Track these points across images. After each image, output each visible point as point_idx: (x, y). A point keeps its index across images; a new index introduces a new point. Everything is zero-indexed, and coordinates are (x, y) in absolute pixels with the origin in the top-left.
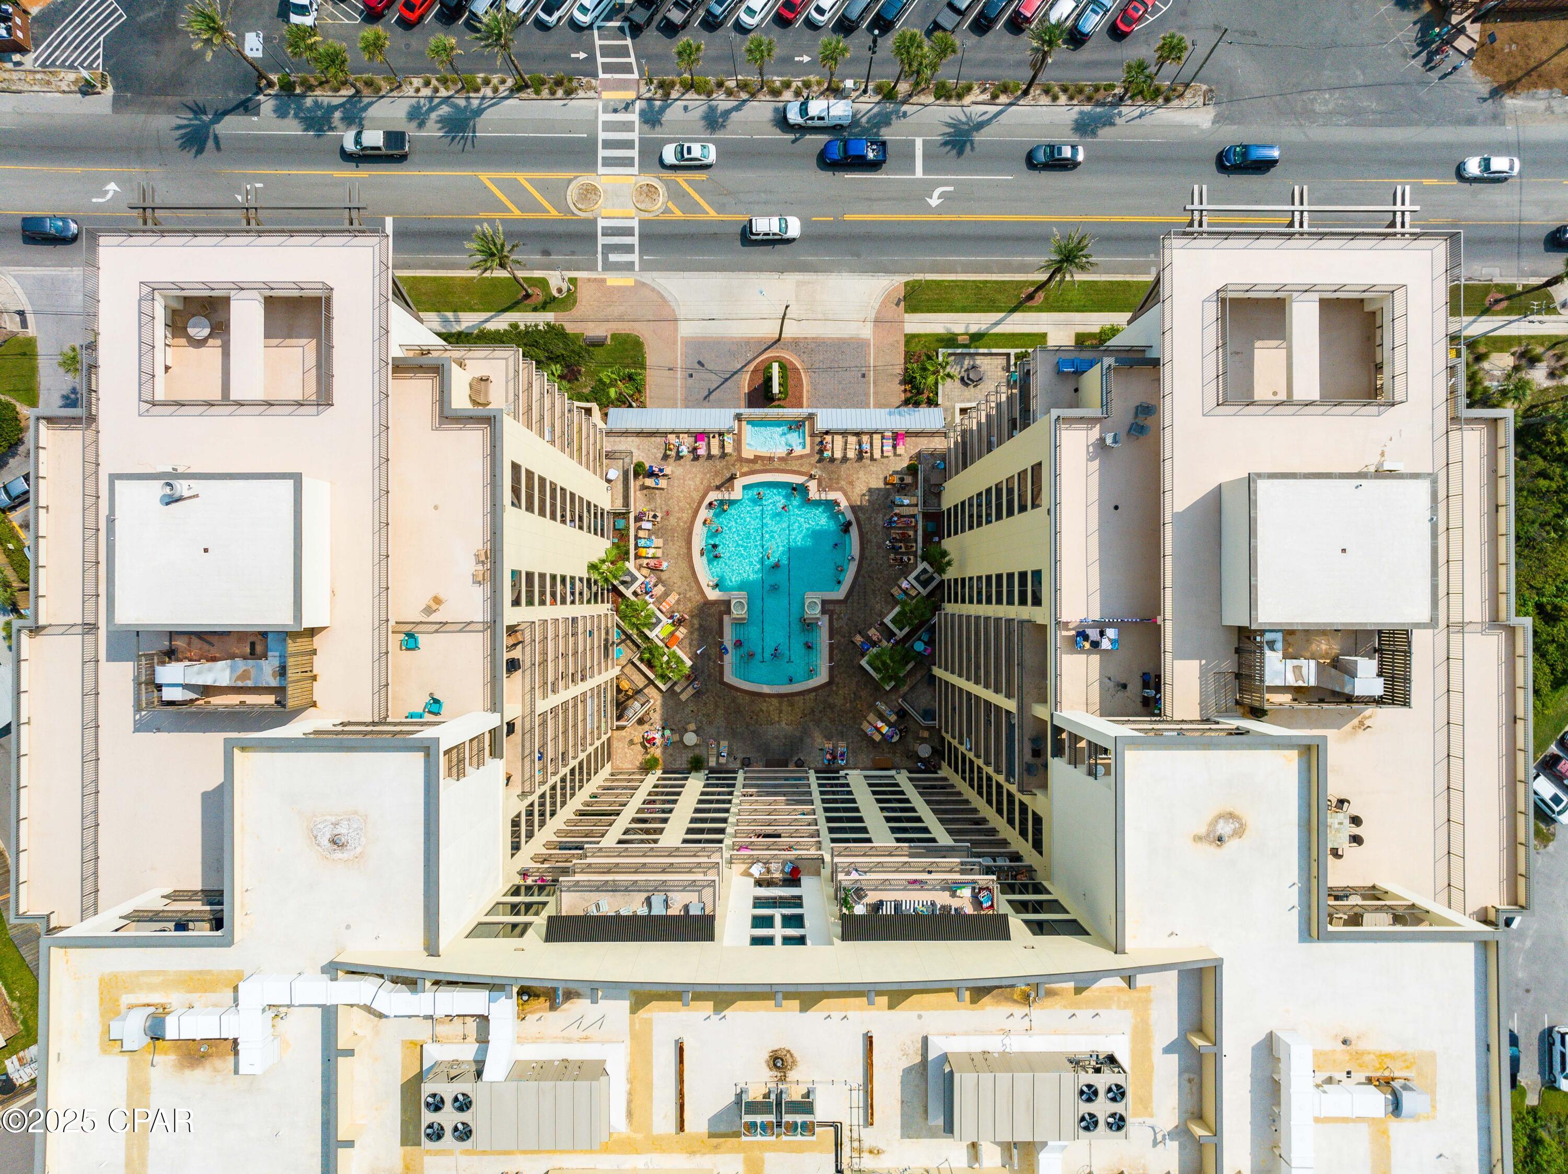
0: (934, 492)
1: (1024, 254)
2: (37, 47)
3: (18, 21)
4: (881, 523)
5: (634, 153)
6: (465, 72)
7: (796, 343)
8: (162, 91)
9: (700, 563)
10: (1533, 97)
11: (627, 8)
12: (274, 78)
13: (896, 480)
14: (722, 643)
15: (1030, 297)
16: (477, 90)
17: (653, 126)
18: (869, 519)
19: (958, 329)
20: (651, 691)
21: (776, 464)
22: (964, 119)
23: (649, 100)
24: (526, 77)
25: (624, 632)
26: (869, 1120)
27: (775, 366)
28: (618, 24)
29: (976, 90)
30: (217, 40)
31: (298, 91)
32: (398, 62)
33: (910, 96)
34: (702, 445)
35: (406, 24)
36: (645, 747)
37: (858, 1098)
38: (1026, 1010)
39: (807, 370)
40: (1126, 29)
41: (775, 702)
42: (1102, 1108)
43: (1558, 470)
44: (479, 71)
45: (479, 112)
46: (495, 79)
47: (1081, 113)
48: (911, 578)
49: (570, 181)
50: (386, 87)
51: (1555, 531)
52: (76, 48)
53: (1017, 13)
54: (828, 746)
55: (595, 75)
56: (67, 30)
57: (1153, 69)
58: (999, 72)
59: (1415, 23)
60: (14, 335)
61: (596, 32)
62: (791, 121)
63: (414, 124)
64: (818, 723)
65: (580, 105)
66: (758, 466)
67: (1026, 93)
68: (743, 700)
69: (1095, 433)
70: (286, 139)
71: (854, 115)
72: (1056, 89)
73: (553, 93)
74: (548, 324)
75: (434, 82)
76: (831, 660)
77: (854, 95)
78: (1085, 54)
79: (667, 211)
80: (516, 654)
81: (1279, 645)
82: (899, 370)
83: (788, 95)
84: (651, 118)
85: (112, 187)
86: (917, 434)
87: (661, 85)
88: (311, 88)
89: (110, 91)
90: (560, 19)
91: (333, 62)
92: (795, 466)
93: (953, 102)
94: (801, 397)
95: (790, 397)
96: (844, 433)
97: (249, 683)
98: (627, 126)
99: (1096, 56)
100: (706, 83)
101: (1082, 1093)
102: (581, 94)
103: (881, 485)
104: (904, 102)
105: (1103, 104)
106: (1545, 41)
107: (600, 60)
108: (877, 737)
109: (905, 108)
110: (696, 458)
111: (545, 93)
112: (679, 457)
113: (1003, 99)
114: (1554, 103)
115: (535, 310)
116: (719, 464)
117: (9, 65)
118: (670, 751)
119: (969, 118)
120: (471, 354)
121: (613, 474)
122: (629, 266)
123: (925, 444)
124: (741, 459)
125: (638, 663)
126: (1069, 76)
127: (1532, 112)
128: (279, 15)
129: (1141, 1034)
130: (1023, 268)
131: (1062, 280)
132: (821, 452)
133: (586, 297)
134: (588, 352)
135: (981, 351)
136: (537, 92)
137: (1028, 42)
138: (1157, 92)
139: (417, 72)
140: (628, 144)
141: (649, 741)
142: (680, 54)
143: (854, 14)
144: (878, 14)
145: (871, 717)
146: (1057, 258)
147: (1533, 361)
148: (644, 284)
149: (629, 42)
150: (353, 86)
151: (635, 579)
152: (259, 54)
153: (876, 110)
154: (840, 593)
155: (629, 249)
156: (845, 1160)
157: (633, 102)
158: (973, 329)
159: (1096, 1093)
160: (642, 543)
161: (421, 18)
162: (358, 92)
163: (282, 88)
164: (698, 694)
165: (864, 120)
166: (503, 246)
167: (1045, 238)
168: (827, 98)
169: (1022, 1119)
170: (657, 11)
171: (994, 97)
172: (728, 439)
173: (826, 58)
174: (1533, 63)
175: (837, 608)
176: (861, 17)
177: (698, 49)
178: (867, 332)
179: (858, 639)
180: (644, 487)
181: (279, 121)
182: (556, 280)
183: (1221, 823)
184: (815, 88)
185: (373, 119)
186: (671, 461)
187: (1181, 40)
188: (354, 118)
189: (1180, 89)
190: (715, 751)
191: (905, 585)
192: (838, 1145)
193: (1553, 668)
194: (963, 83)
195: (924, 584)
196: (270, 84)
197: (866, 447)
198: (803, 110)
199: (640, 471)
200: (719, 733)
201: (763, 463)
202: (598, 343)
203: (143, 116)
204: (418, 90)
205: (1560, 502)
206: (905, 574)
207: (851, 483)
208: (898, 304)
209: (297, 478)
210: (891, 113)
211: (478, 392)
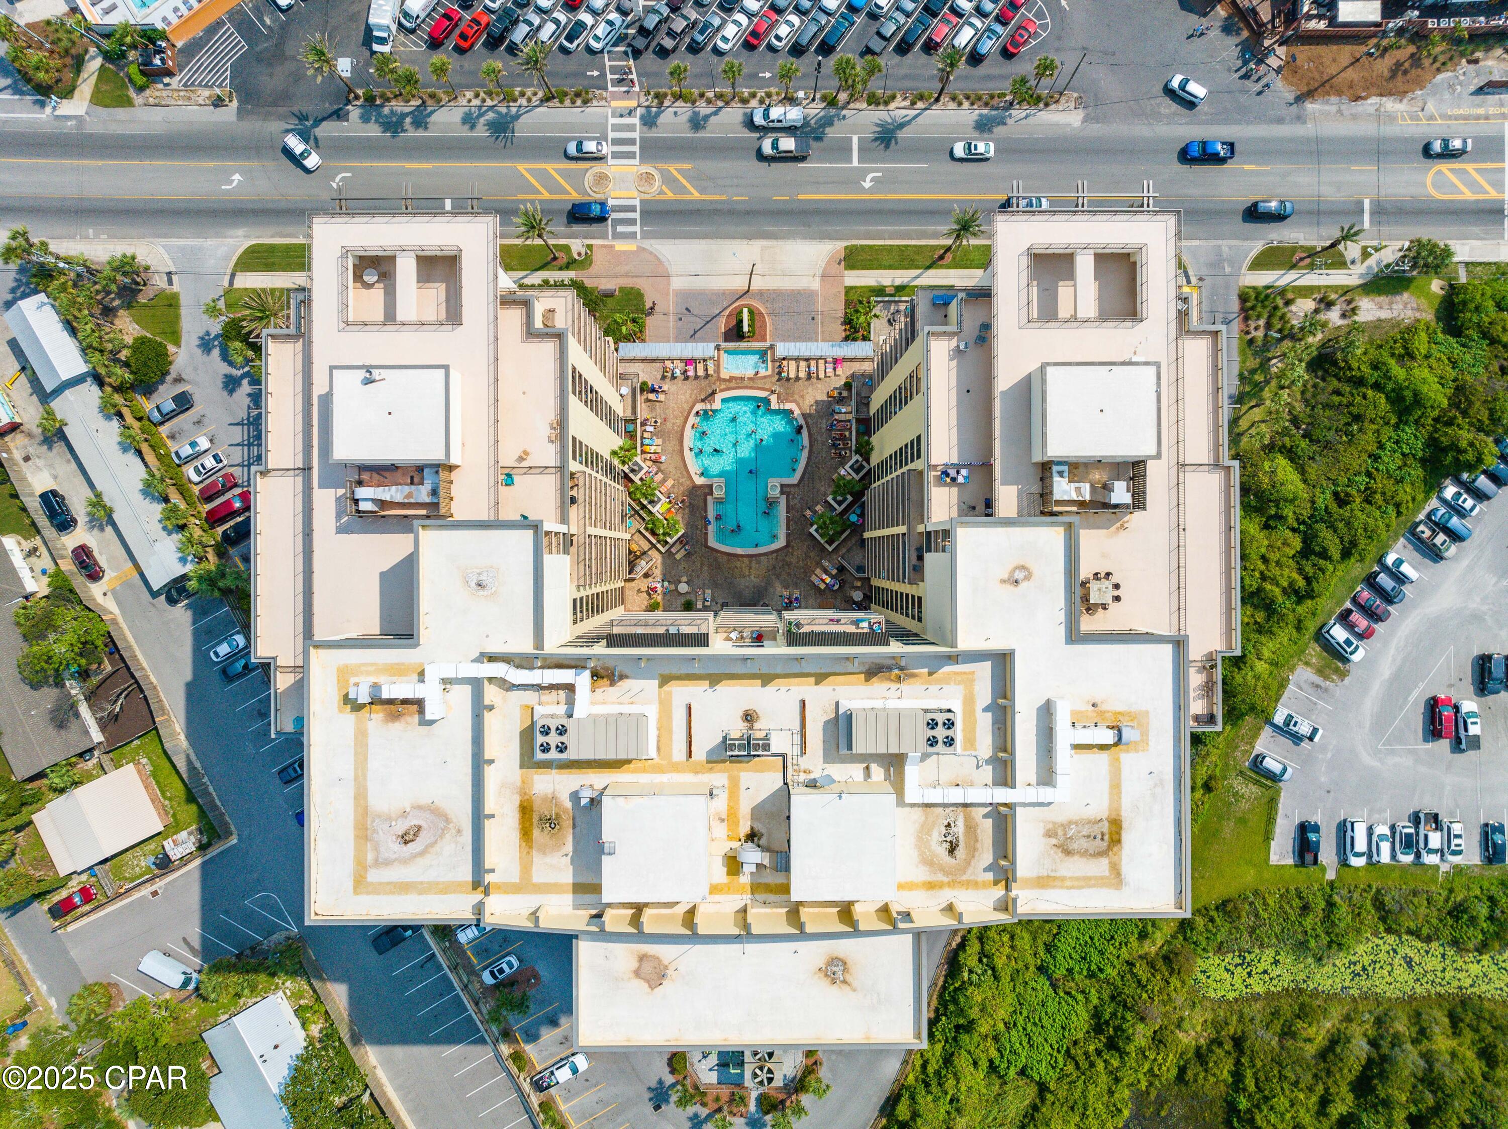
0: (864, 402)
1: (935, 224)
2: (181, 71)
3: (169, 53)
4: (824, 426)
5: (636, 149)
6: (507, 86)
7: (761, 294)
8: (275, 104)
9: (689, 457)
10: (1327, 103)
11: (630, 37)
12: (360, 92)
13: (836, 394)
14: (706, 517)
15: (941, 258)
16: (515, 101)
17: (651, 127)
18: (816, 423)
19: (886, 282)
20: (653, 553)
21: (746, 383)
22: (890, 121)
23: (648, 107)
24: (553, 90)
25: (633, 509)
26: (803, 752)
27: (745, 310)
28: (623, 49)
29: (899, 98)
30: (326, 69)
31: (378, 102)
32: (456, 79)
33: (848, 103)
34: (691, 369)
35: (460, 51)
36: (649, 594)
37: (797, 739)
38: (898, 685)
39: (769, 314)
40: (1015, 51)
41: (746, 560)
42: (940, 733)
43: (1348, 389)
44: (518, 86)
45: (517, 117)
46: (529, 92)
47: (980, 115)
48: (847, 467)
49: (587, 170)
50: (445, 98)
51: (1346, 435)
52: (210, 72)
53: (930, 39)
54: (786, 593)
55: (605, 89)
56: (203, 58)
57: (1033, 83)
58: (919, 85)
59: (1237, 46)
60: (163, 290)
61: (606, 55)
62: (757, 124)
63: (467, 127)
64: (778, 576)
65: (594, 111)
66: (732, 384)
67: (937, 100)
68: (722, 559)
69: (954, 343)
70: (368, 139)
71: (805, 118)
72: (961, 97)
73: (573, 102)
74: (572, 280)
75: (482, 95)
76: (788, 529)
77: (805, 102)
78: (983, 70)
79: (661, 192)
80: (574, 493)
81: (1066, 474)
82: (841, 314)
83: (754, 103)
84: (649, 121)
85: (237, 177)
86: (851, 360)
87: (657, 96)
88: (388, 100)
89: (235, 103)
90: (578, 45)
91: (409, 81)
92: (760, 384)
93: (881, 107)
94: (765, 335)
95: (756, 333)
96: (797, 359)
97: (412, 501)
98: (631, 128)
99: (992, 71)
100: (691, 94)
101: (928, 724)
102: (595, 103)
103: (825, 398)
104: (843, 108)
105: (997, 109)
106: (1334, 60)
107: (609, 77)
108: (822, 586)
109: (844, 112)
110: (687, 378)
111: (567, 102)
112: (673, 377)
113: (920, 105)
114: (1343, 107)
115: (561, 269)
116: (704, 383)
117: (161, 86)
118: (668, 597)
119: (894, 120)
120: (542, 294)
121: (625, 390)
122: (633, 235)
123: (857, 367)
124: (720, 379)
125: (644, 532)
126: (970, 87)
127: (1327, 114)
128: (363, 44)
129: (969, 701)
130: (935, 235)
131: (960, 245)
132: (780, 373)
133: (600, 260)
134: (602, 301)
135: (904, 299)
136: (561, 102)
137: (936, 62)
138: (1039, 99)
139: (468, 87)
140: (632, 142)
141: (652, 589)
142: (672, 74)
143: (804, 41)
144: (823, 40)
145: (818, 571)
146: (957, 227)
147: (1329, 305)
148: (644, 249)
149: (631, 62)
150: (421, 98)
151: (641, 468)
152: (349, 75)
153: (822, 114)
154: (794, 479)
155: (632, 222)
156: (789, 777)
157: (635, 109)
158: (898, 282)
159: (937, 724)
160: (646, 442)
161: (472, 46)
162: (424, 102)
163: (366, 100)
164: (688, 555)
165: (813, 122)
166: (541, 220)
167: (948, 212)
168: (784, 105)
169: (893, 739)
170: (653, 39)
171: (913, 103)
172: (711, 364)
173: (783, 76)
174: (1326, 78)
175: (792, 490)
176: (810, 43)
177: (685, 70)
178: (816, 285)
179: (808, 513)
180: (648, 400)
181: (363, 125)
182: (577, 246)
183: (1017, 571)
184: (775, 98)
185: (435, 123)
186: (667, 380)
187: (1052, 61)
188: (420, 122)
189: (1056, 96)
190: (701, 597)
191: (843, 472)
192: (785, 767)
193: (1342, 539)
194: (889, 93)
195: (857, 471)
196: (357, 97)
197: (813, 369)
198: (766, 115)
199: (646, 388)
200: (704, 584)
201: (737, 382)
202: (609, 295)
203: (260, 123)
204: (469, 101)
205: (1350, 413)
206: (842, 464)
207: (802, 397)
208: (839, 264)
209: (446, 368)
210: (834, 116)
211: (548, 319)
